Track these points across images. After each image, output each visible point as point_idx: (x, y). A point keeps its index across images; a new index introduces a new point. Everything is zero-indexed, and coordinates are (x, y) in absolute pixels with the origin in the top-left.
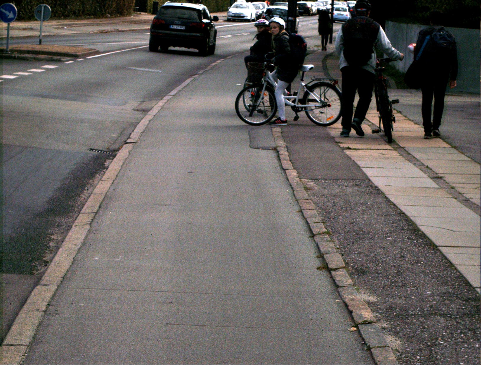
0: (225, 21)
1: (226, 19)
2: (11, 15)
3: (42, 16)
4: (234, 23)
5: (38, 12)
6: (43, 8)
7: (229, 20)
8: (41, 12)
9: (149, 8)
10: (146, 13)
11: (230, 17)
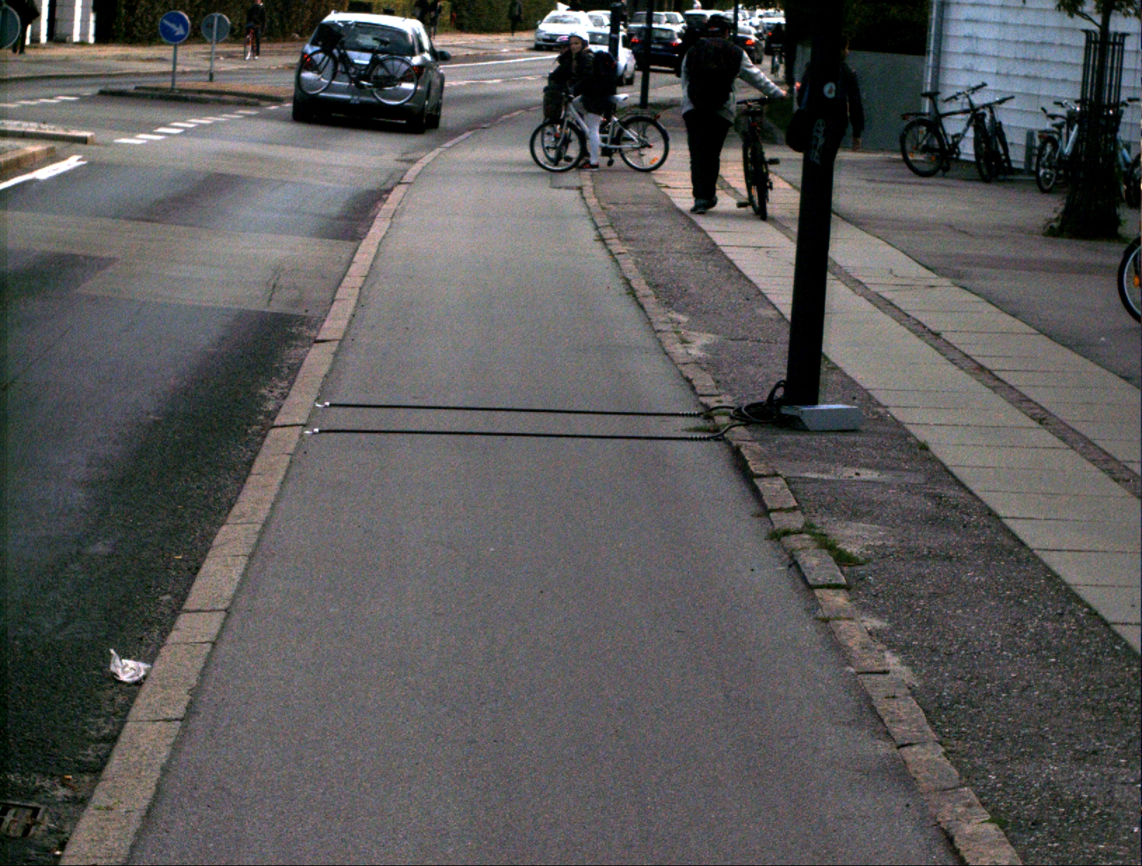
0: (530, 49)
1: (532, 45)
2: (180, 31)
3: (215, 34)
4: (548, 53)
5: (207, 26)
6: (216, 20)
7: (538, 48)
8: (212, 25)
11: (541, 43)
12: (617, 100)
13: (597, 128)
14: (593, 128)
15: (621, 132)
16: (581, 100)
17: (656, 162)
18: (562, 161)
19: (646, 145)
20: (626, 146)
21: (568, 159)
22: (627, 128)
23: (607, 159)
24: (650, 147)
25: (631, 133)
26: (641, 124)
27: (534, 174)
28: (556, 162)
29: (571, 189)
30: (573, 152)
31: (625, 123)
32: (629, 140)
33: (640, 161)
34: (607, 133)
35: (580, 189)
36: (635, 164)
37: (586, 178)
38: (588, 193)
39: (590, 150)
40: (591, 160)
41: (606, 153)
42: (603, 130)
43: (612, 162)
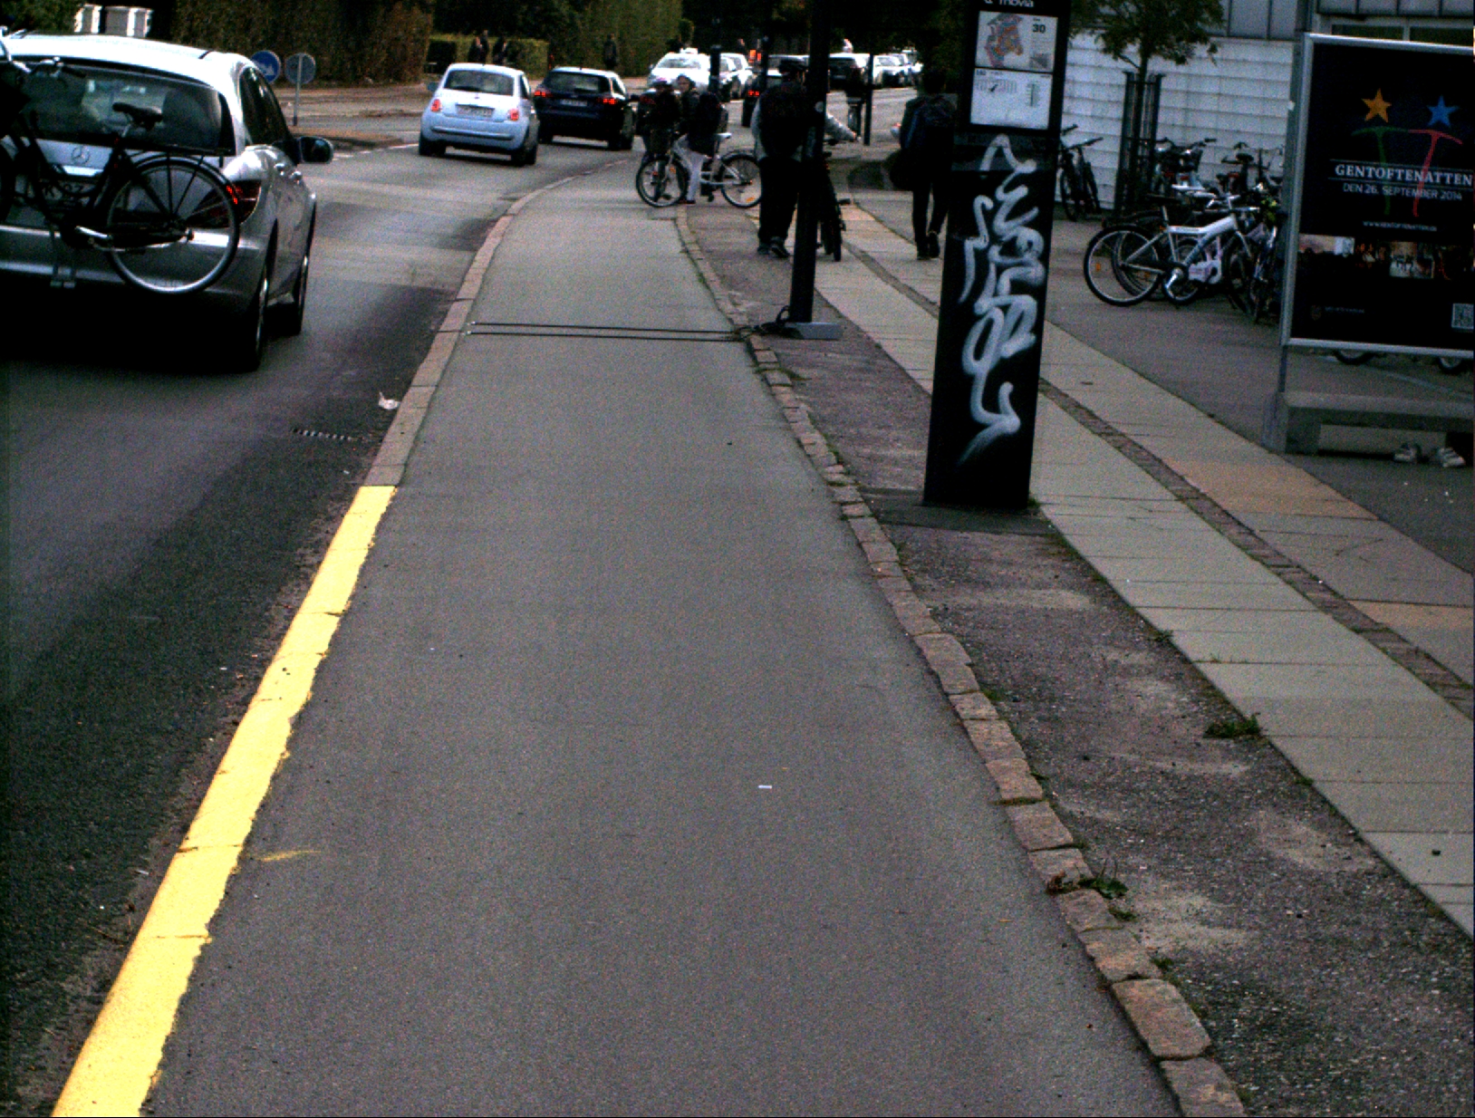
12: (719, 138)
13: (700, 165)
14: (695, 165)
15: (722, 169)
16: (687, 139)
17: (750, 202)
18: (661, 200)
19: (747, 183)
20: (727, 183)
21: (668, 197)
22: (728, 165)
23: (705, 198)
24: (750, 184)
25: (732, 170)
26: (743, 162)
27: (634, 209)
28: (656, 199)
29: (666, 219)
30: (673, 191)
31: (728, 162)
32: (731, 177)
33: (739, 198)
34: (709, 170)
35: (674, 220)
36: (734, 201)
37: (681, 212)
38: (681, 222)
39: (690, 189)
40: (689, 197)
41: (707, 190)
42: (706, 167)
43: (711, 199)
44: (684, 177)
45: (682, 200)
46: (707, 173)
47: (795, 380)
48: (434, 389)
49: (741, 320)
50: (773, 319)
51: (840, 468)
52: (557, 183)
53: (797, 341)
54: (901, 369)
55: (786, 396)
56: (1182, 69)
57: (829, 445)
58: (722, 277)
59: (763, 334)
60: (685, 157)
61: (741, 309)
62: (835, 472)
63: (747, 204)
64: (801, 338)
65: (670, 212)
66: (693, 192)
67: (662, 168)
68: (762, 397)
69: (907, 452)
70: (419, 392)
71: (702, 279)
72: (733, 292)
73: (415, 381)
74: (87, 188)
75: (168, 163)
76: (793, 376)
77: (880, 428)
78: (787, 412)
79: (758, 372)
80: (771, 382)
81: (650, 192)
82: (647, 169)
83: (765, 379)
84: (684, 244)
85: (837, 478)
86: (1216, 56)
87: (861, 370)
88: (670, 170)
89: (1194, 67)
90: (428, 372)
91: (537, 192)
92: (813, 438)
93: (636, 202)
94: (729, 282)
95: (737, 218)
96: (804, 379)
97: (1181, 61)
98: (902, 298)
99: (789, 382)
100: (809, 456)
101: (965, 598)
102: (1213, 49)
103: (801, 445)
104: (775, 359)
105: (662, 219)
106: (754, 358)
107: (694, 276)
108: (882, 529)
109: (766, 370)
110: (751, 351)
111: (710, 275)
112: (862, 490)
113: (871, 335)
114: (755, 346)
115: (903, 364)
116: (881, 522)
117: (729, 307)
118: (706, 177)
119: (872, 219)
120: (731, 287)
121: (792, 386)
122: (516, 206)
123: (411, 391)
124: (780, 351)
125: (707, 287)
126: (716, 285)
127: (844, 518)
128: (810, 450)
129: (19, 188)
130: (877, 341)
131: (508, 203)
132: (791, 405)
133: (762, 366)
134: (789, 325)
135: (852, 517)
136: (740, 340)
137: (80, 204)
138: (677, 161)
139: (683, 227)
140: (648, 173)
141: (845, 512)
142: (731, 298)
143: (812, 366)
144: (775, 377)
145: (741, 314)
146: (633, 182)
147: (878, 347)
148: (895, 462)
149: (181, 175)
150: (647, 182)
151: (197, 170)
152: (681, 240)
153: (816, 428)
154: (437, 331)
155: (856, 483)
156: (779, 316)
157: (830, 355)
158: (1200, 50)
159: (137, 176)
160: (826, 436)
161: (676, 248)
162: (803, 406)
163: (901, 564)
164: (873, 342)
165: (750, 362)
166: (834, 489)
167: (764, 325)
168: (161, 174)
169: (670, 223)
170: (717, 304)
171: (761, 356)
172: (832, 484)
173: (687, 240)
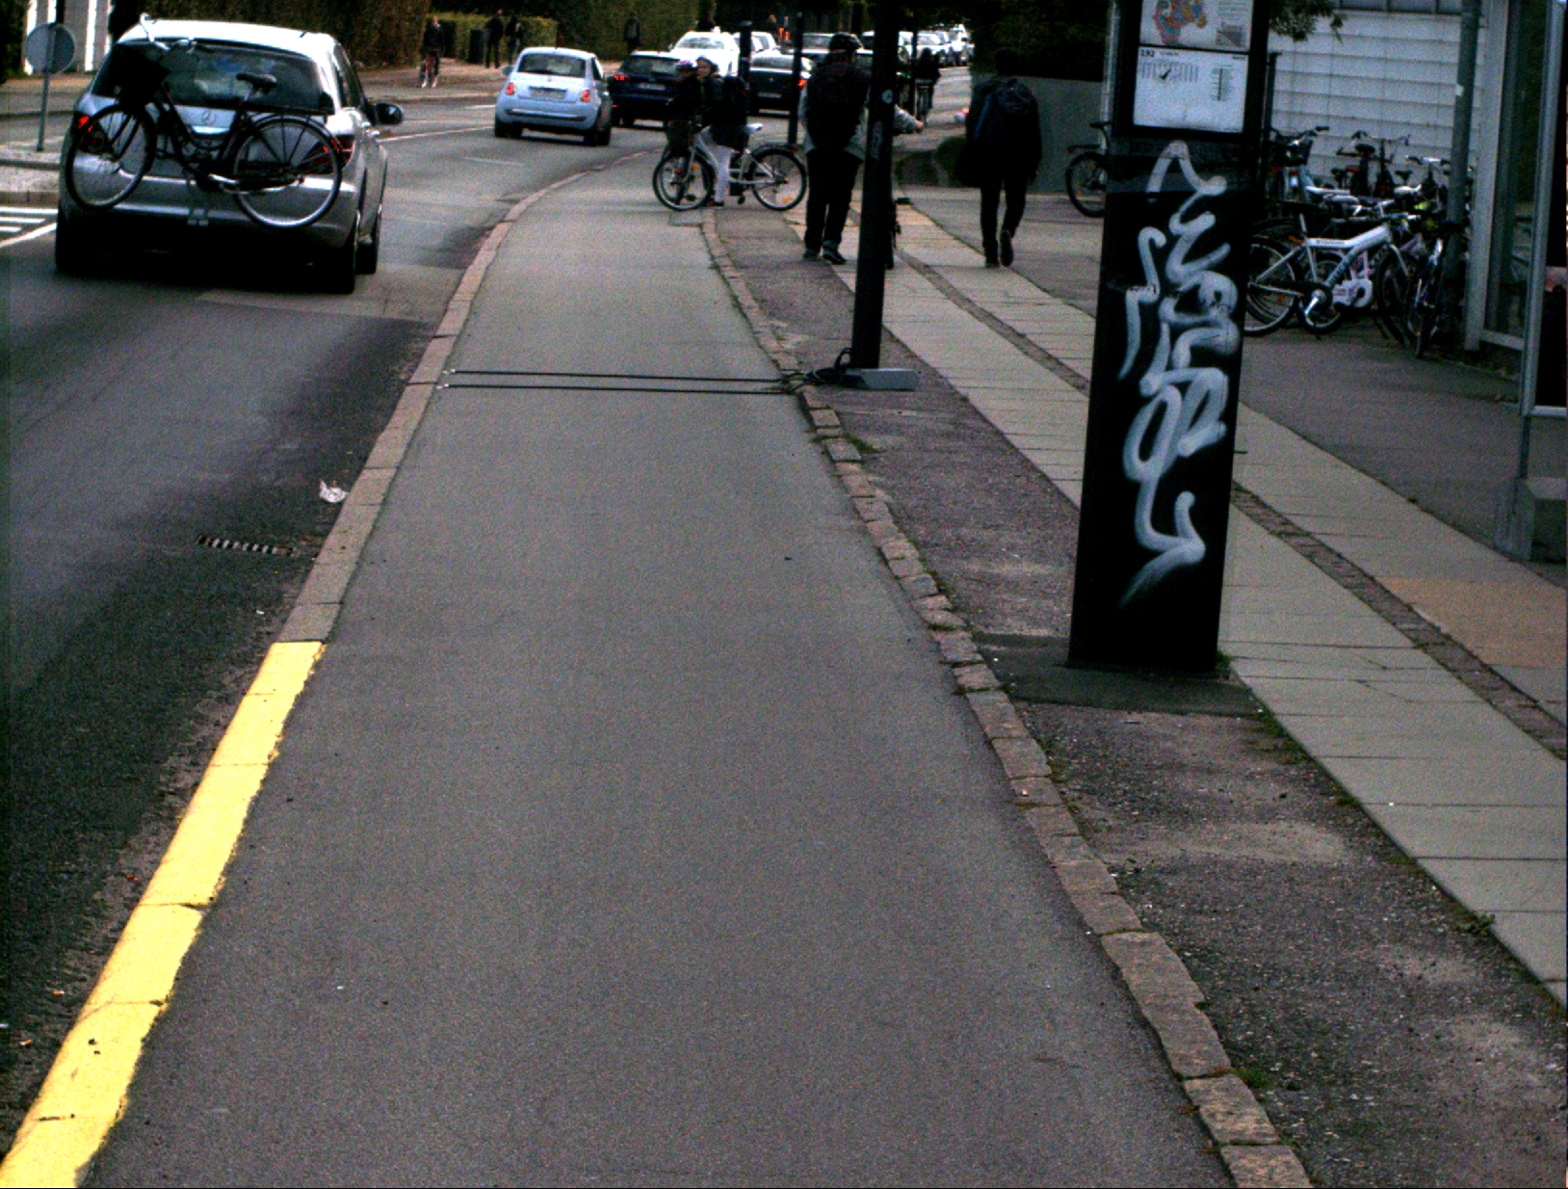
9: (459, 48)
10: (452, 60)
12: (750, 130)
13: (728, 162)
14: (721, 160)
15: (753, 166)
16: (710, 131)
17: (790, 202)
18: (684, 201)
19: (780, 181)
20: (759, 182)
21: (691, 198)
22: (760, 161)
23: (735, 199)
24: (786, 182)
25: (764, 167)
26: (776, 157)
27: (652, 213)
28: (677, 201)
29: (691, 225)
30: (698, 190)
31: (759, 156)
32: (763, 175)
33: (773, 199)
34: (738, 167)
35: (700, 226)
36: (768, 202)
37: (708, 216)
38: (709, 228)
39: (717, 187)
40: (717, 198)
41: (736, 190)
42: (734, 164)
43: (741, 201)
44: (709, 175)
45: (708, 202)
46: (735, 170)
47: (867, 455)
48: (393, 471)
49: (789, 363)
50: (829, 362)
51: (942, 599)
52: (564, 182)
53: (862, 393)
54: (999, 433)
55: (856, 477)
56: (1301, 46)
57: (922, 560)
58: (762, 302)
59: (817, 384)
60: (711, 154)
61: (788, 346)
62: (936, 607)
63: (784, 206)
64: (867, 388)
65: (695, 217)
66: (721, 193)
67: (686, 165)
68: (825, 480)
69: (1029, 569)
70: (374, 478)
71: (737, 306)
72: (777, 323)
73: (370, 463)
74: (215, 144)
75: (283, 122)
76: (862, 447)
77: (985, 527)
78: (861, 504)
79: (818, 440)
80: (834, 457)
81: (672, 192)
82: (668, 165)
83: (826, 452)
84: (713, 258)
85: (940, 618)
86: (1339, 30)
87: (948, 435)
88: (696, 169)
89: (1311, 44)
90: (388, 447)
91: (542, 193)
92: (900, 547)
93: (650, 204)
94: (771, 308)
95: (773, 223)
96: (876, 451)
97: (1299, 36)
98: (982, 328)
99: (859, 457)
100: (897, 578)
101: (1160, 846)
102: (1337, 23)
103: (885, 561)
104: (837, 422)
105: (686, 225)
106: (810, 420)
107: (728, 302)
108: (1017, 710)
109: (826, 437)
110: (805, 409)
111: (747, 300)
112: (979, 638)
113: (952, 382)
114: (810, 403)
115: (999, 424)
116: (1014, 698)
117: (773, 344)
118: (735, 175)
119: (930, 223)
120: (772, 315)
121: (861, 462)
122: (517, 209)
123: (366, 474)
124: (841, 409)
125: (745, 316)
126: (754, 314)
127: (961, 691)
128: (898, 569)
129: (160, 144)
130: (963, 392)
131: (505, 206)
132: (864, 492)
133: (820, 431)
134: (850, 372)
135: (972, 690)
136: (789, 392)
137: (210, 157)
138: (701, 158)
139: (712, 236)
140: (668, 170)
141: (961, 681)
142: (774, 329)
143: (886, 430)
144: (841, 449)
145: (787, 353)
146: (650, 180)
147: (965, 399)
148: (1013, 585)
149: (293, 131)
150: (669, 178)
151: (306, 126)
152: (709, 252)
153: (901, 530)
154: (406, 383)
155: (967, 628)
156: (839, 358)
157: (906, 413)
158: (1323, 24)
159: (256, 132)
160: (916, 544)
161: (704, 259)
162: (879, 492)
163: (1055, 779)
164: (957, 392)
165: (806, 426)
166: (938, 636)
167: (818, 373)
168: (278, 130)
169: (696, 230)
170: (757, 340)
171: (817, 415)
172: (935, 627)
173: (716, 252)
